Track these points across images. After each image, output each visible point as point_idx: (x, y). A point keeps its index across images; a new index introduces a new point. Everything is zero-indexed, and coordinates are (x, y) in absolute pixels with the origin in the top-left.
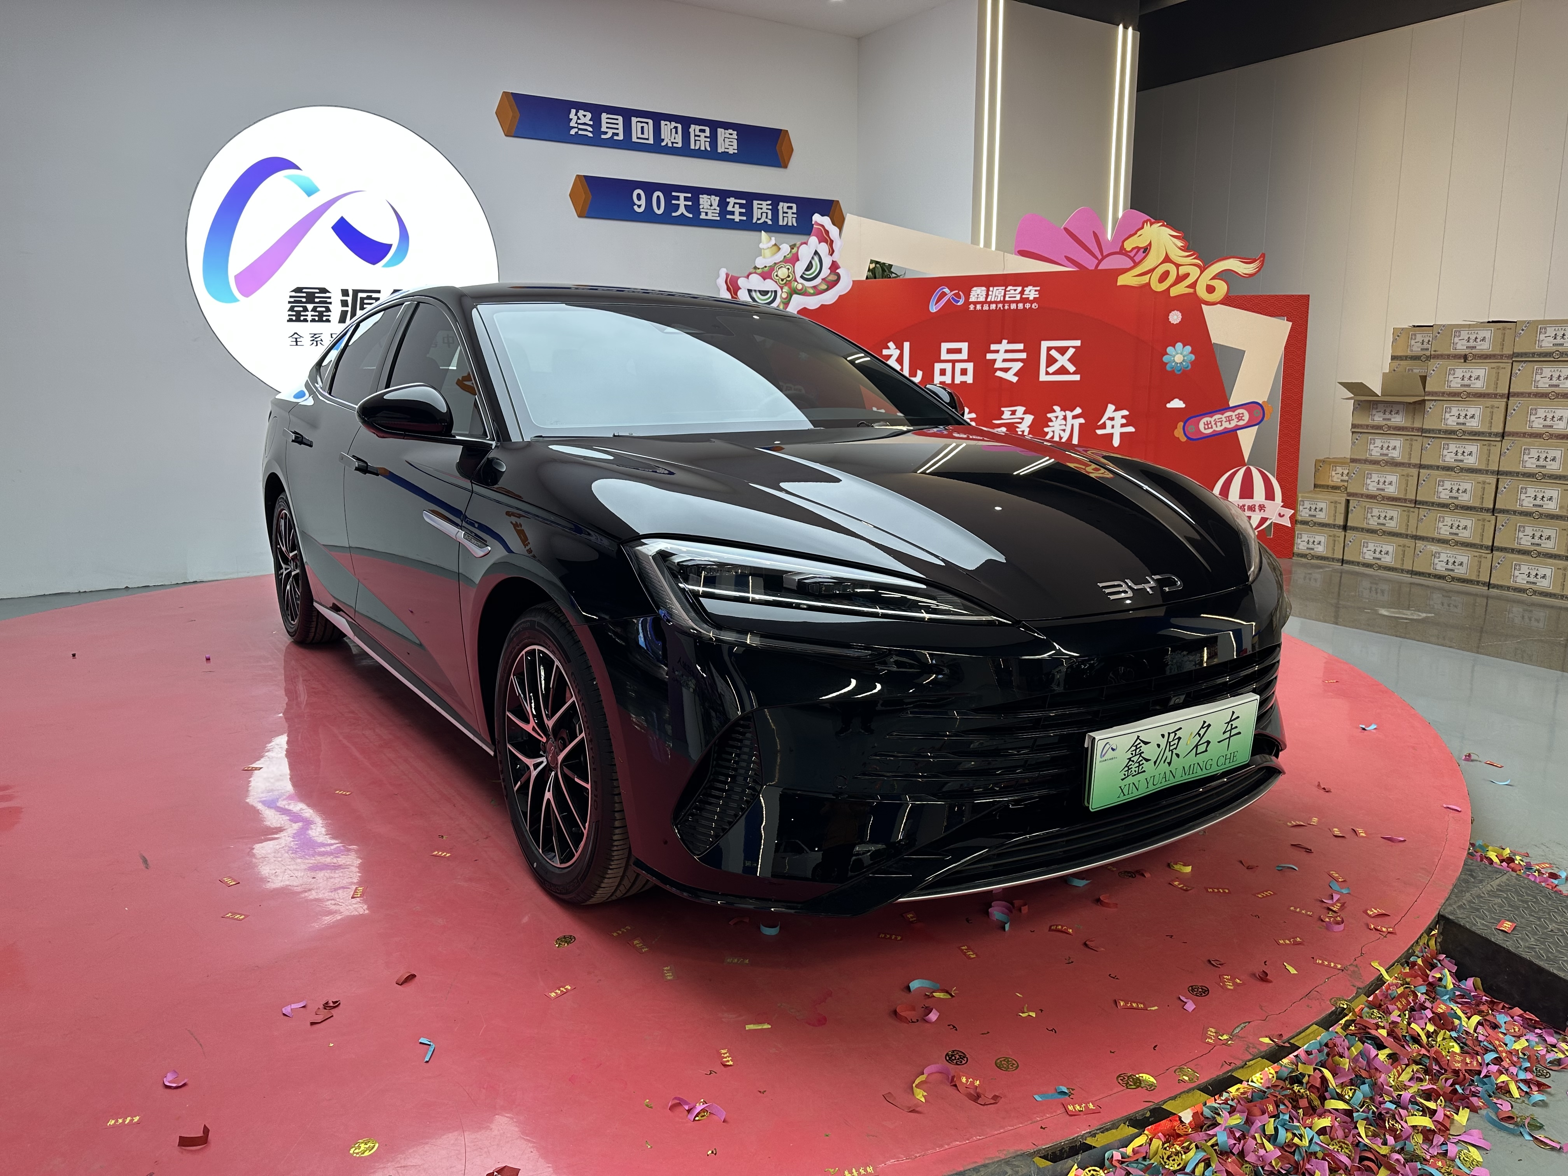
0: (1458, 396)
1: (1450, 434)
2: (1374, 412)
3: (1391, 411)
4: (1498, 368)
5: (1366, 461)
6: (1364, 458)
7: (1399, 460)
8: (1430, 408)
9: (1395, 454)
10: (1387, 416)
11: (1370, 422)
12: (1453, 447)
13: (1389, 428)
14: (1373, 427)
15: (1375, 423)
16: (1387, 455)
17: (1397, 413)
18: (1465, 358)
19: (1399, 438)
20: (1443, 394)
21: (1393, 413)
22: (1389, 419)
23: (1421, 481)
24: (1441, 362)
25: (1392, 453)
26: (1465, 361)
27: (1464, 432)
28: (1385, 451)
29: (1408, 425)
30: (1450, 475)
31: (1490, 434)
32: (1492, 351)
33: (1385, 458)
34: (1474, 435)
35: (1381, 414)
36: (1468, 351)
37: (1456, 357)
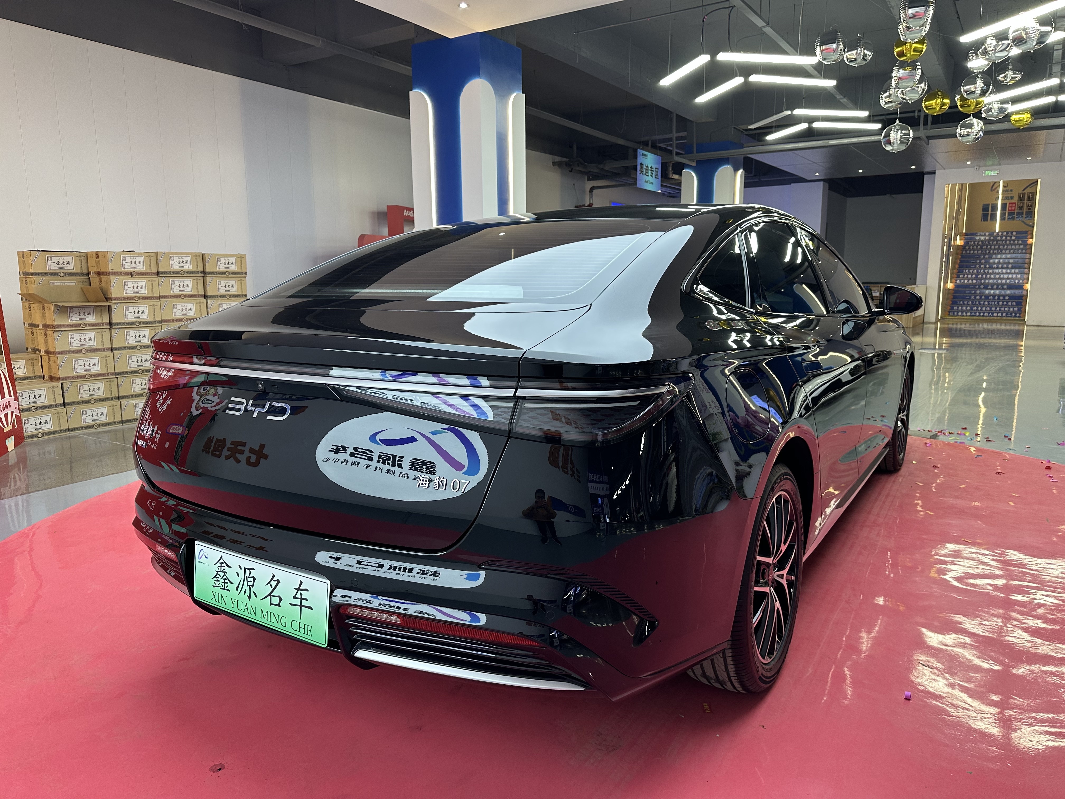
0: (133, 300)
1: (131, 325)
2: (71, 314)
3: (84, 313)
4: (152, 281)
5: (70, 352)
6: (68, 350)
7: (95, 347)
8: (115, 309)
9: (92, 344)
10: (82, 317)
11: (69, 322)
12: (133, 333)
13: (86, 325)
14: (73, 326)
15: (74, 322)
16: (85, 345)
17: (89, 314)
18: (131, 274)
19: (92, 331)
20: (124, 298)
21: (86, 314)
22: (84, 319)
23: (116, 359)
24: (118, 277)
25: (89, 343)
26: (132, 277)
27: (140, 323)
28: (83, 342)
29: (99, 321)
30: (135, 352)
31: (155, 322)
32: (146, 270)
33: (85, 347)
34: (146, 324)
35: (77, 316)
36: (132, 270)
37: (126, 274)
